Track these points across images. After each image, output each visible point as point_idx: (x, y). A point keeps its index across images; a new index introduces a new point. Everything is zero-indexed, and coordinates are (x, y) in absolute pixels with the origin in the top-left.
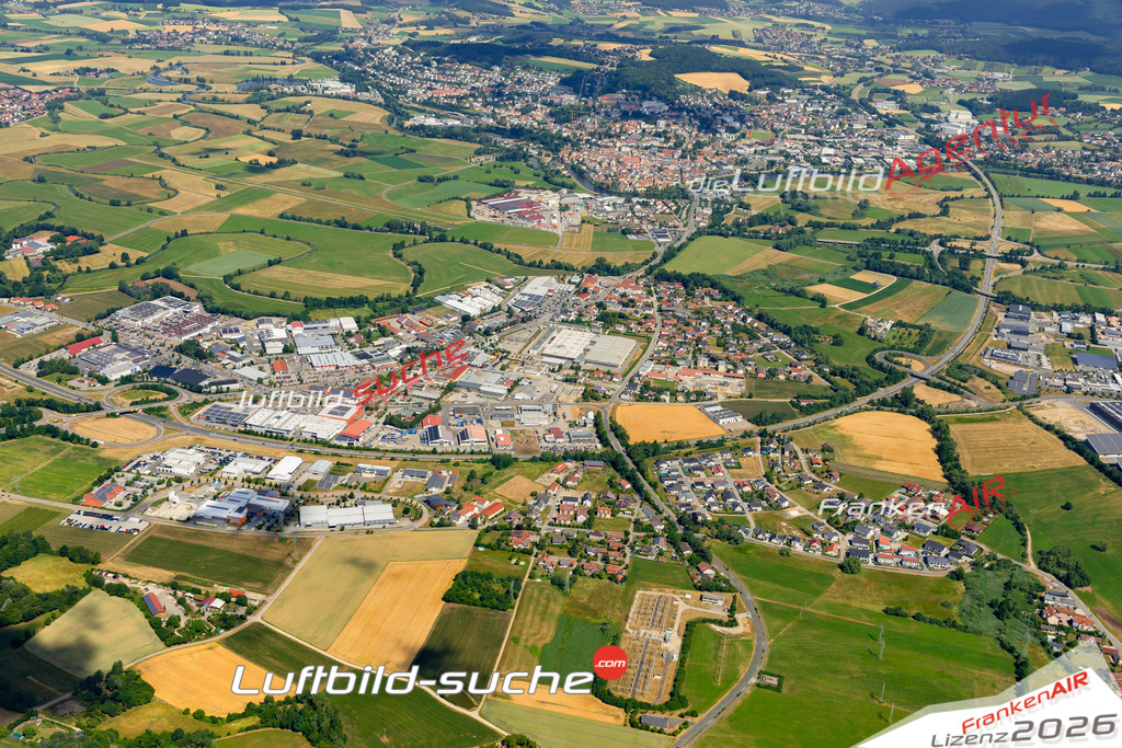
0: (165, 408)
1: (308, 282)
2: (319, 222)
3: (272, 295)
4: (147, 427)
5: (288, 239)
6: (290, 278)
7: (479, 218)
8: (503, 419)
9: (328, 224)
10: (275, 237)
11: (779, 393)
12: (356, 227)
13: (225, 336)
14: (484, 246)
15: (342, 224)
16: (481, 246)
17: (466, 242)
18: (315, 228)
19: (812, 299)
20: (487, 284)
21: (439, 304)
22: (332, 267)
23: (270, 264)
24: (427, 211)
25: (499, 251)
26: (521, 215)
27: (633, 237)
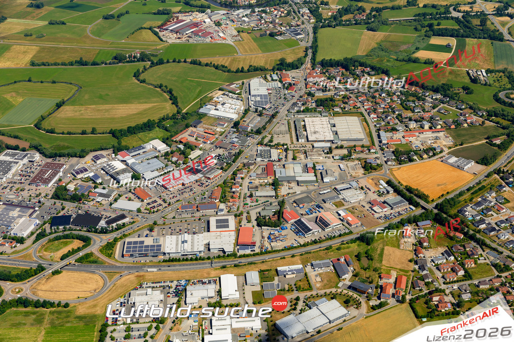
0: (91, 254)
1: (98, 116)
2: (64, 64)
3: (84, 133)
4: (91, 275)
5: (54, 82)
6: (82, 114)
7: (170, 41)
8: (333, 201)
9: (71, 64)
10: (42, 82)
11: (474, 138)
12: (94, 64)
13: (79, 176)
14: (194, 63)
15: (81, 63)
16: (191, 63)
17: (179, 62)
18: (65, 69)
19: (425, 63)
20: (221, 92)
21: (205, 115)
22: (103, 99)
23: (59, 106)
24: (130, 41)
25: (207, 65)
26: (195, 34)
27: (279, 38)
